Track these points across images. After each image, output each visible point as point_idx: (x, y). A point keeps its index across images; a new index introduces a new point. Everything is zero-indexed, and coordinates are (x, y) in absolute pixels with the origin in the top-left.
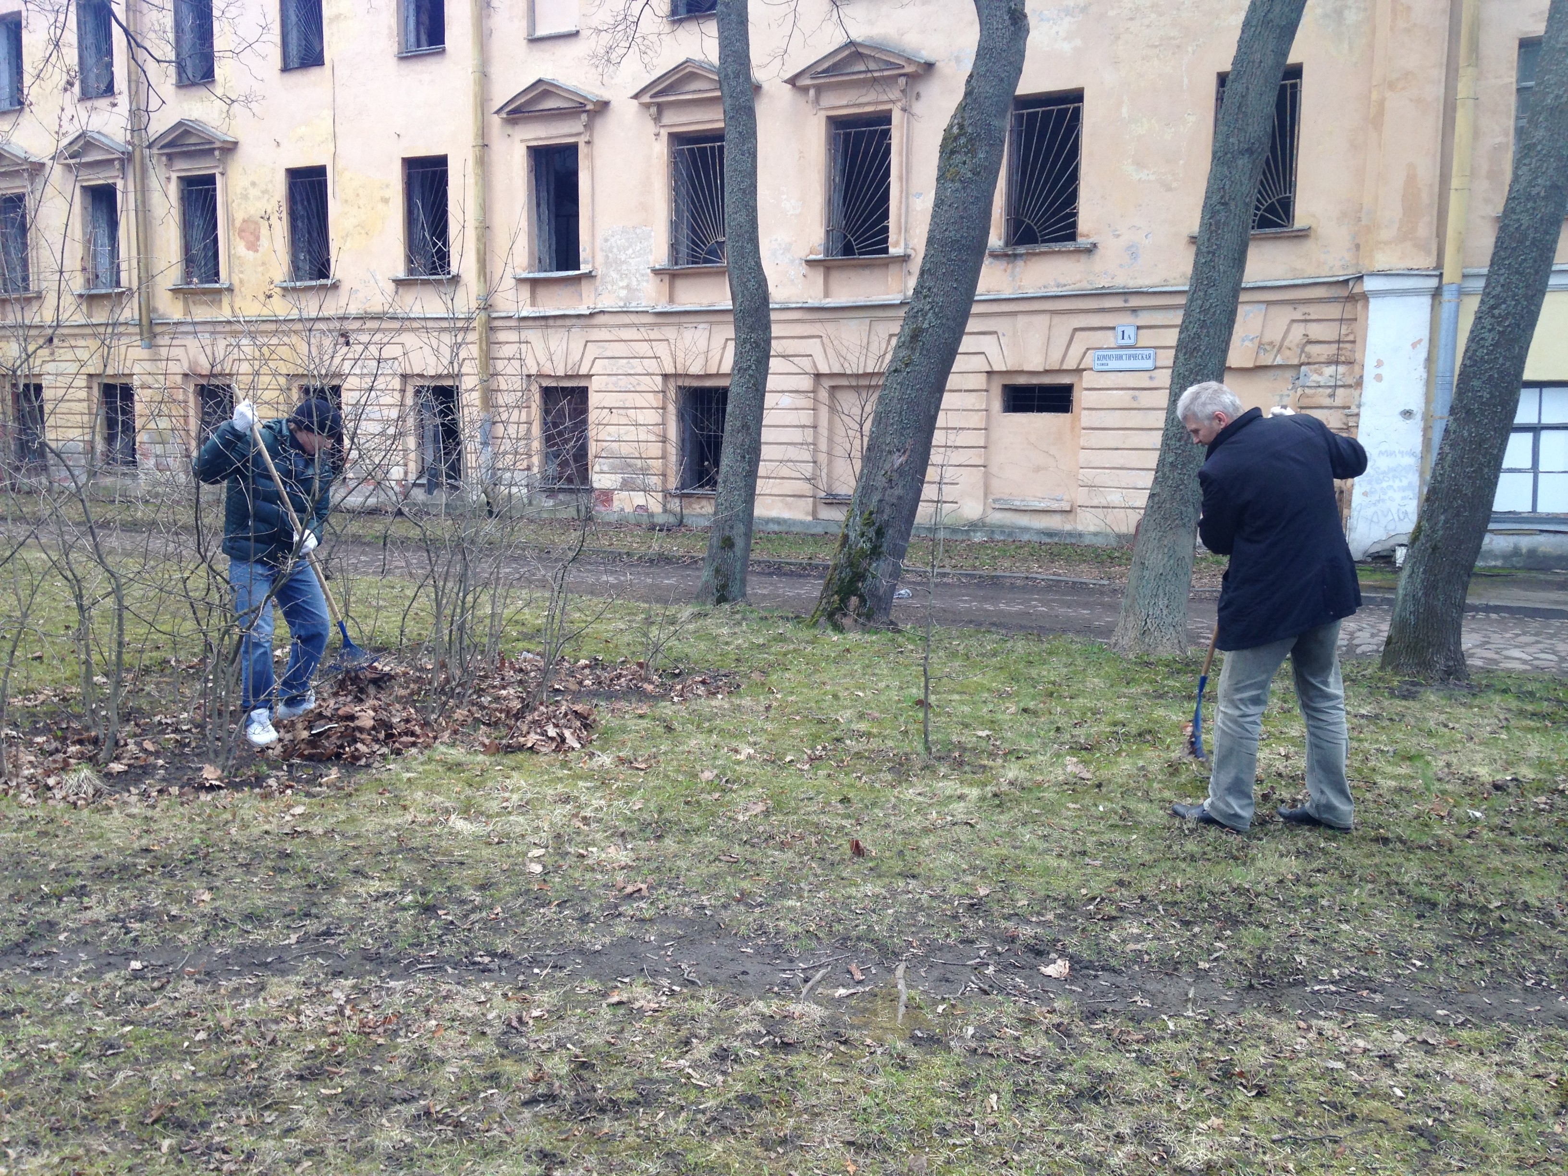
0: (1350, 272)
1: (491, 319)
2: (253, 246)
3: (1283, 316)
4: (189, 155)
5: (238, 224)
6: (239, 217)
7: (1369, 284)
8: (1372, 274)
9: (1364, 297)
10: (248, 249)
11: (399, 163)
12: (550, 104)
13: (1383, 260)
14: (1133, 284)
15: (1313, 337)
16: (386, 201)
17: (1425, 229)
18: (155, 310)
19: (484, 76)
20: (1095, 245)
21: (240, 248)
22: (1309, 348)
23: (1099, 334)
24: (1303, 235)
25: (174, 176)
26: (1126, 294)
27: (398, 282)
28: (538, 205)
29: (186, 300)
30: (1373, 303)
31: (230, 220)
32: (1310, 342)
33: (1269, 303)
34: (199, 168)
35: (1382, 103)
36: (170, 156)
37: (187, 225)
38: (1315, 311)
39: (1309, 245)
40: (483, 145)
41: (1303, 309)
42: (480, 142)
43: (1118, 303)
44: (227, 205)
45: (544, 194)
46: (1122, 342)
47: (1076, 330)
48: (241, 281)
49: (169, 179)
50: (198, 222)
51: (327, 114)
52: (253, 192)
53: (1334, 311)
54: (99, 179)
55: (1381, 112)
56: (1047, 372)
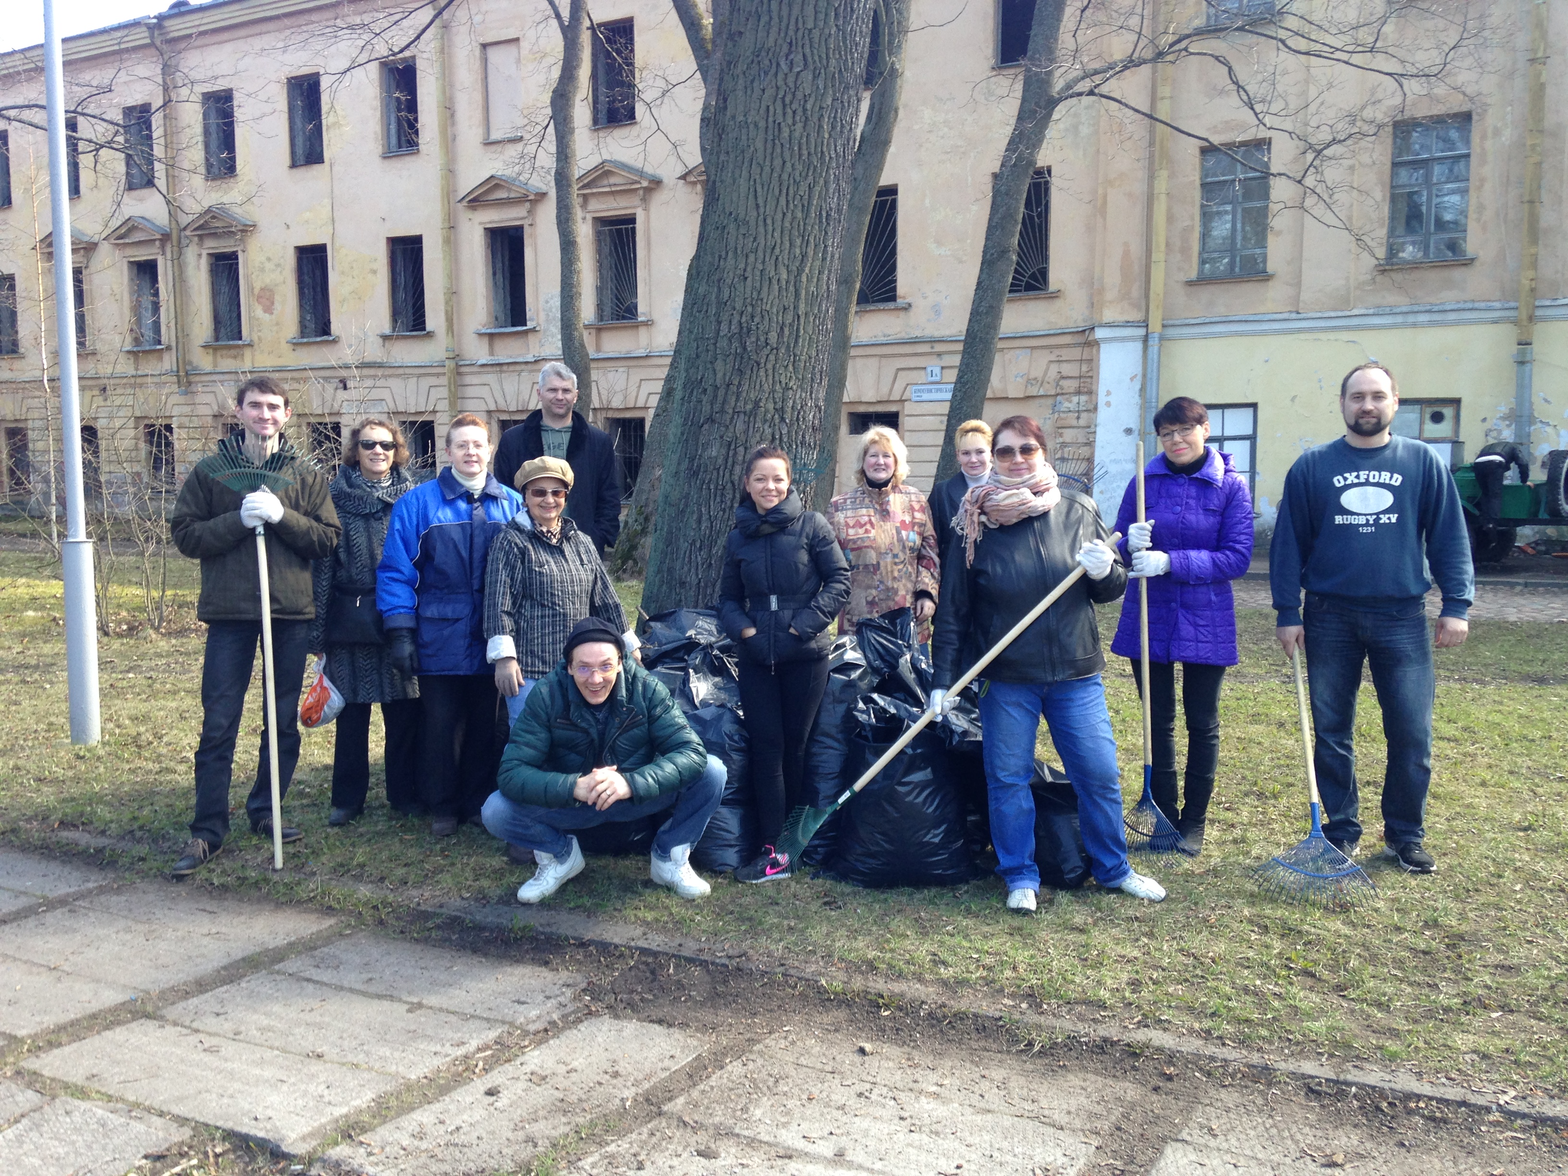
0: (1088, 324)
1: (458, 366)
2: (268, 310)
3: (1044, 358)
4: (214, 235)
5: (256, 291)
6: (258, 286)
7: (1099, 333)
8: (1101, 326)
9: (1096, 344)
10: (265, 311)
11: (384, 241)
12: (501, 194)
13: (1108, 315)
14: (937, 334)
15: (1064, 374)
16: (374, 272)
17: (1136, 292)
18: (190, 363)
19: (450, 172)
20: (910, 305)
21: (259, 312)
22: (1063, 383)
23: (915, 372)
24: (1055, 296)
25: (204, 253)
26: (933, 341)
27: (385, 338)
28: (494, 274)
29: (215, 354)
30: (1103, 346)
31: (251, 289)
32: (1063, 378)
33: (1033, 348)
34: (224, 246)
35: (1105, 196)
36: (201, 237)
37: (215, 294)
38: (1066, 354)
39: (1058, 303)
40: (451, 227)
41: (1057, 352)
42: (447, 225)
43: (925, 348)
44: (247, 276)
45: (499, 265)
46: (930, 379)
47: (899, 370)
48: (260, 338)
49: (200, 255)
50: (225, 289)
51: (327, 202)
52: (269, 266)
53: (1076, 353)
54: (143, 254)
55: (1105, 203)
56: (879, 402)
